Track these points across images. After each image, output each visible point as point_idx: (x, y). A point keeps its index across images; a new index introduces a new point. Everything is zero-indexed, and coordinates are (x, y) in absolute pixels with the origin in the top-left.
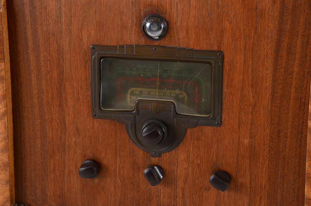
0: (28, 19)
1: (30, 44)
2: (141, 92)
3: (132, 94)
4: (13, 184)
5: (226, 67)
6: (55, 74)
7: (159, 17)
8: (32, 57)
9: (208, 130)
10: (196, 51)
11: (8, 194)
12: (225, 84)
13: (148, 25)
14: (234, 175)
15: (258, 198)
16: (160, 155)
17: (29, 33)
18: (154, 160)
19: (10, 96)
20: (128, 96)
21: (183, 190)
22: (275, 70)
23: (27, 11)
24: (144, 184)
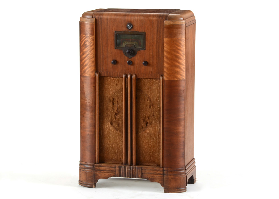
0: (100, 25)
1: (100, 31)
2: (127, 43)
3: (125, 43)
4: (95, 66)
5: (146, 36)
6: (106, 39)
7: (130, 24)
8: (100, 34)
9: (142, 51)
10: (139, 32)
11: (94, 68)
12: (146, 40)
13: (128, 26)
14: (148, 62)
15: (154, 67)
16: (131, 58)
17: (100, 28)
19: (95, 44)
21: (137, 66)
22: (157, 36)
23: (100, 23)
24: (127, 66)
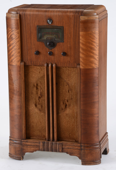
0: (24, 20)
1: (24, 25)
2: (47, 36)
3: (46, 36)
4: (21, 56)
5: (64, 29)
6: (29, 32)
7: (50, 19)
8: (24, 28)
9: (61, 43)
10: (58, 26)
11: (20, 58)
12: (64, 33)
13: (48, 21)
14: (67, 53)
15: (72, 57)
16: (52, 49)
17: (24, 23)
18: (50, 51)
19: (20, 37)
20: (45, 37)
21: (57, 57)
22: (74, 30)
23: (24, 18)
24: (49, 56)
